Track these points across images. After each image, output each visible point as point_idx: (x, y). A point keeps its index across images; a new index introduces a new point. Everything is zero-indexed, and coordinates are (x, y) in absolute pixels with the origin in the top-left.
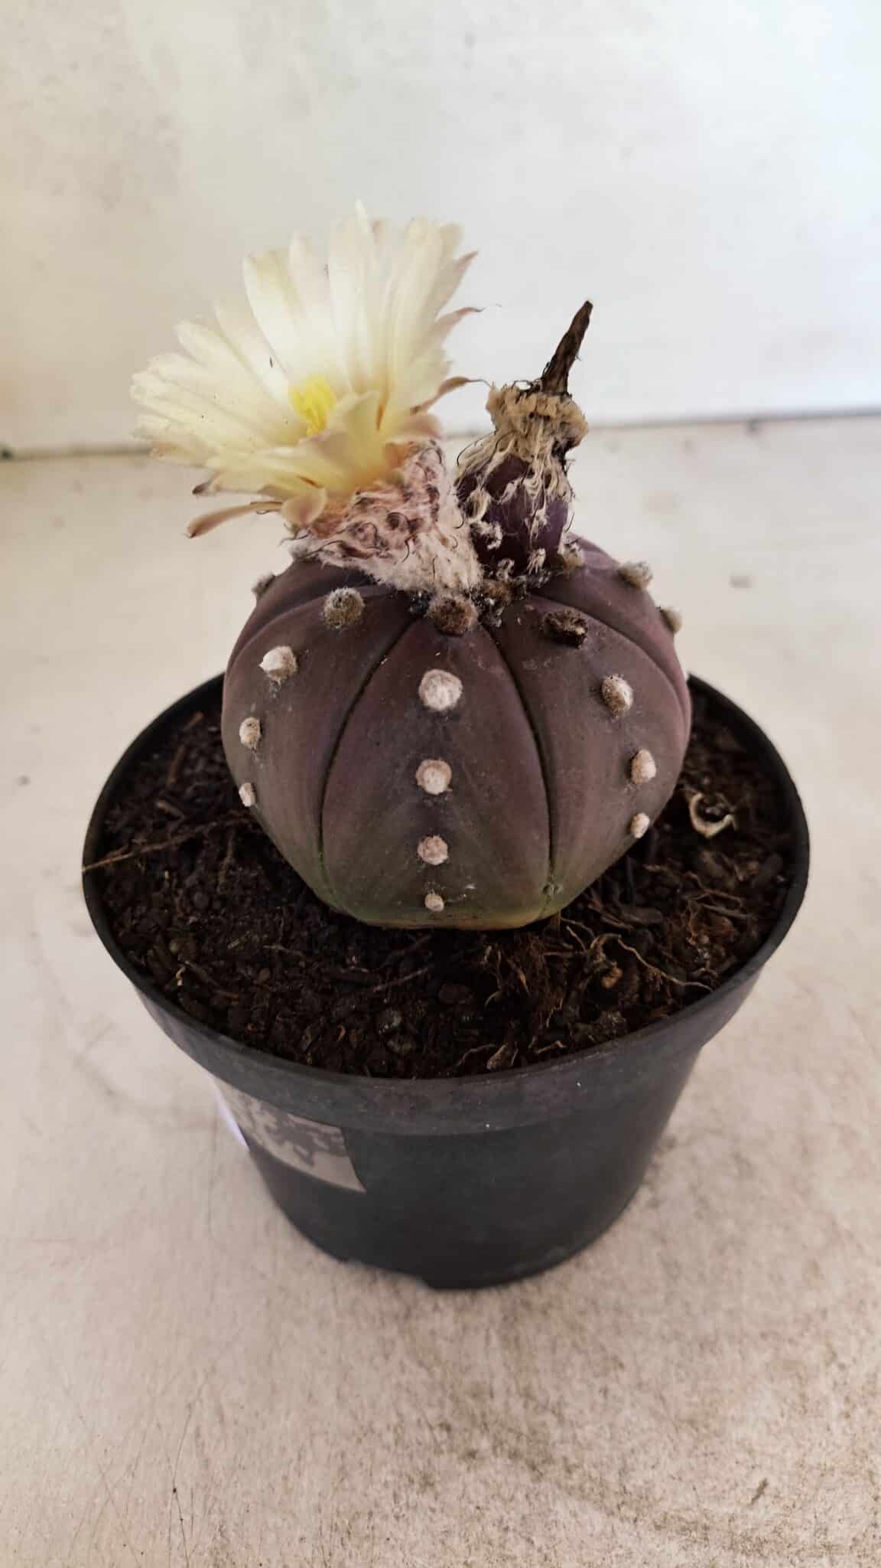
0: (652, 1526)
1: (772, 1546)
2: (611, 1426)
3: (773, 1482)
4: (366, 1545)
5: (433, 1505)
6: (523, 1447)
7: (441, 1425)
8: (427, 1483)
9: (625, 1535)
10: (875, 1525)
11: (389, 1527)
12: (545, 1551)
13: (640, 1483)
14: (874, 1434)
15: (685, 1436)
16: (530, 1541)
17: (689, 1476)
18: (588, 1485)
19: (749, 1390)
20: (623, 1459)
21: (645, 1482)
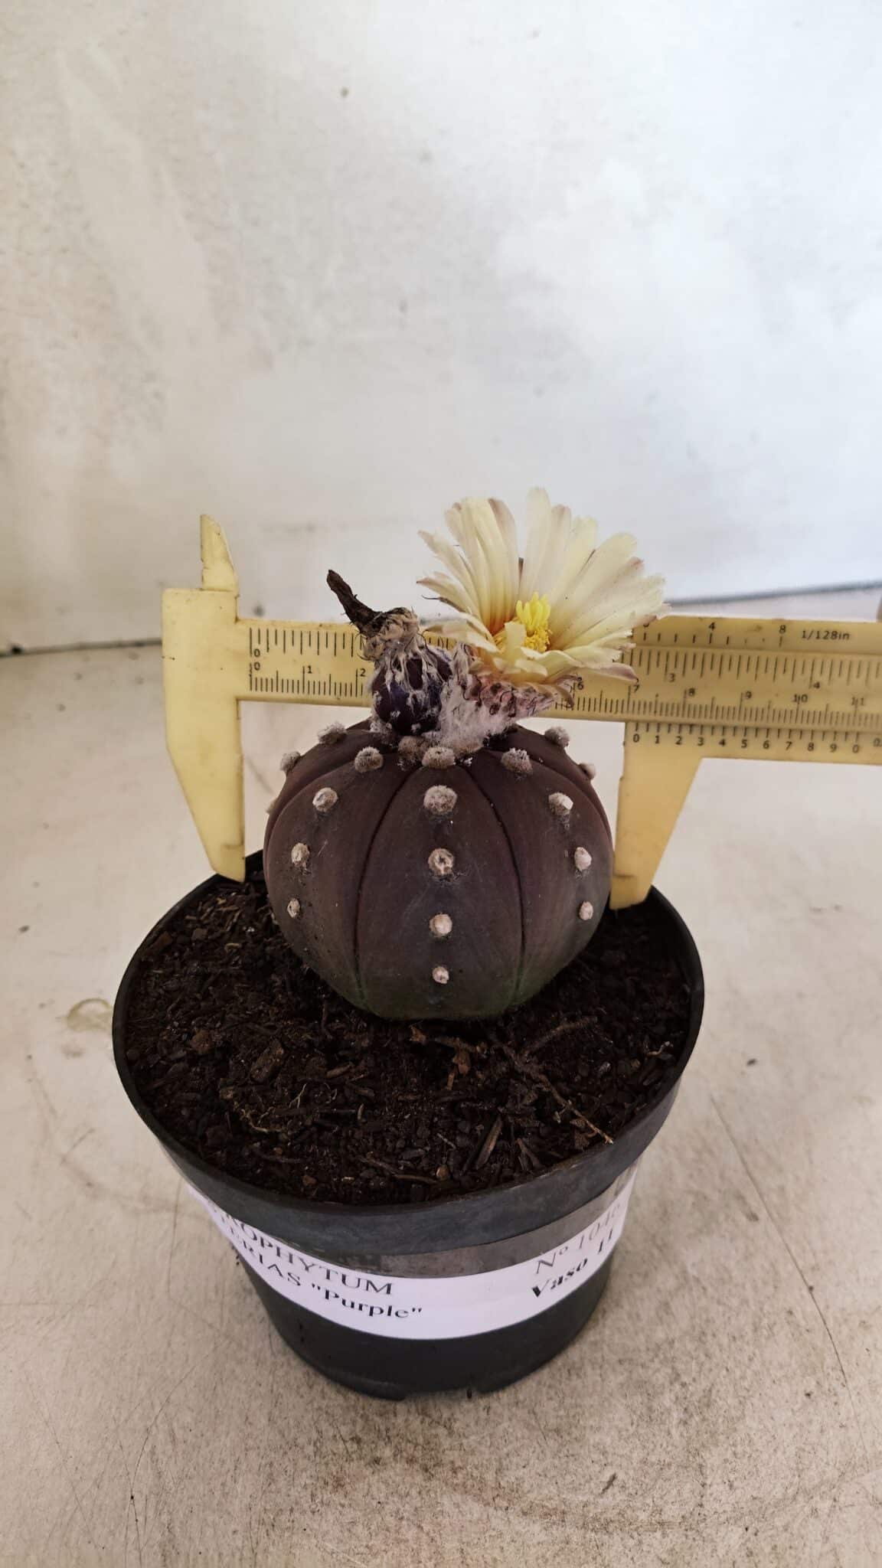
0: (520, 1513)
1: (617, 1525)
2: (491, 1436)
3: (621, 1476)
4: (287, 1534)
5: (342, 1502)
6: (418, 1454)
7: (352, 1439)
9: (497, 1520)
10: (701, 1505)
11: (306, 1520)
12: (432, 1535)
13: (513, 1479)
14: (705, 1436)
15: (551, 1442)
16: (420, 1527)
17: (553, 1473)
18: (469, 1482)
19: (606, 1404)
20: (500, 1461)
21: (517, 1479)
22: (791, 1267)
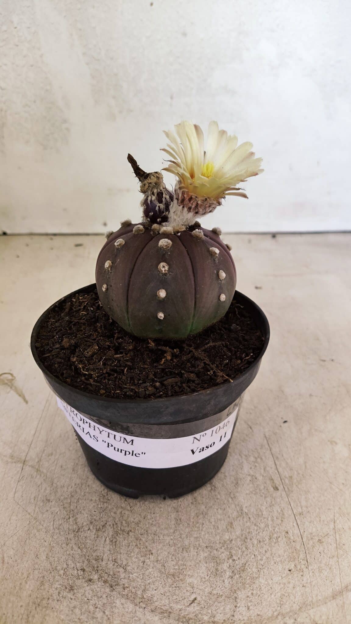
0: (150, 611)
1: (193, 621)
2: (143, 574)
3: (199, 599)
4: (44, 610)
5: (72, 597)
6: (109, 579)
7: (81, 569)
8: (72, 589)
9: (140, 613)
10: (233, 616)
11: (54, 604)
12: (109, 616)
13: (150, 595)
14: (240, 584)
15: (169, 580)
16: (104, 612)
17: (168, 594)
18: (130, 594)
19: (197, 565)
20: (145, 586)
21: (151, 595)
22: (290, 512)
